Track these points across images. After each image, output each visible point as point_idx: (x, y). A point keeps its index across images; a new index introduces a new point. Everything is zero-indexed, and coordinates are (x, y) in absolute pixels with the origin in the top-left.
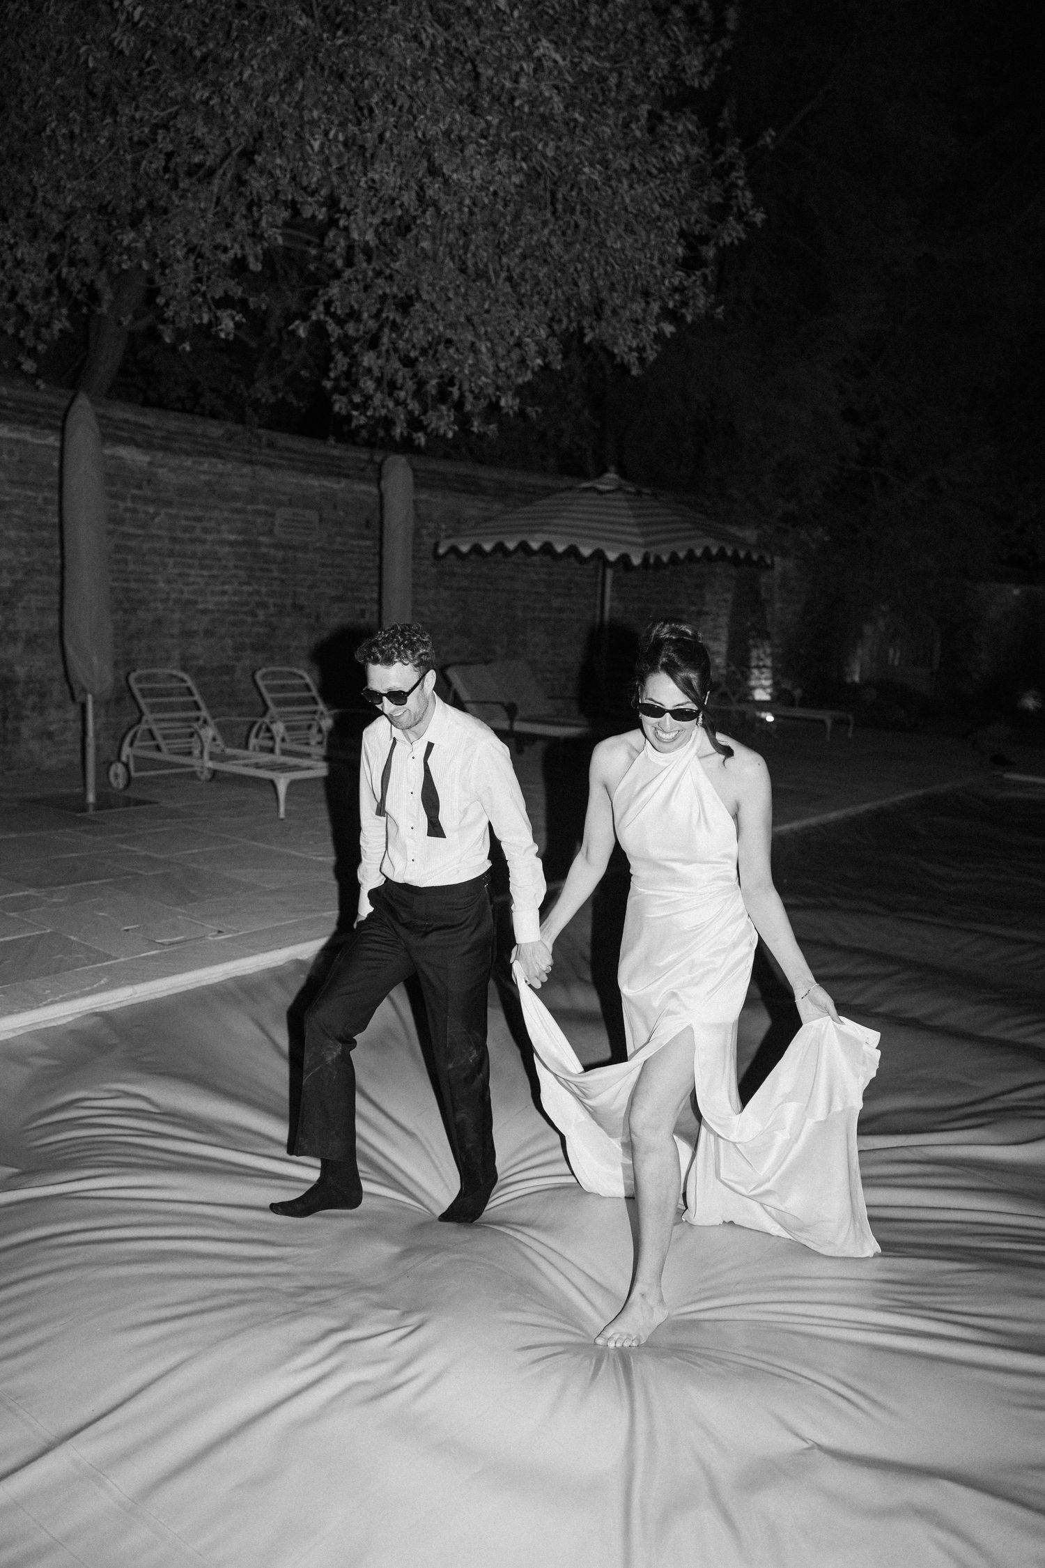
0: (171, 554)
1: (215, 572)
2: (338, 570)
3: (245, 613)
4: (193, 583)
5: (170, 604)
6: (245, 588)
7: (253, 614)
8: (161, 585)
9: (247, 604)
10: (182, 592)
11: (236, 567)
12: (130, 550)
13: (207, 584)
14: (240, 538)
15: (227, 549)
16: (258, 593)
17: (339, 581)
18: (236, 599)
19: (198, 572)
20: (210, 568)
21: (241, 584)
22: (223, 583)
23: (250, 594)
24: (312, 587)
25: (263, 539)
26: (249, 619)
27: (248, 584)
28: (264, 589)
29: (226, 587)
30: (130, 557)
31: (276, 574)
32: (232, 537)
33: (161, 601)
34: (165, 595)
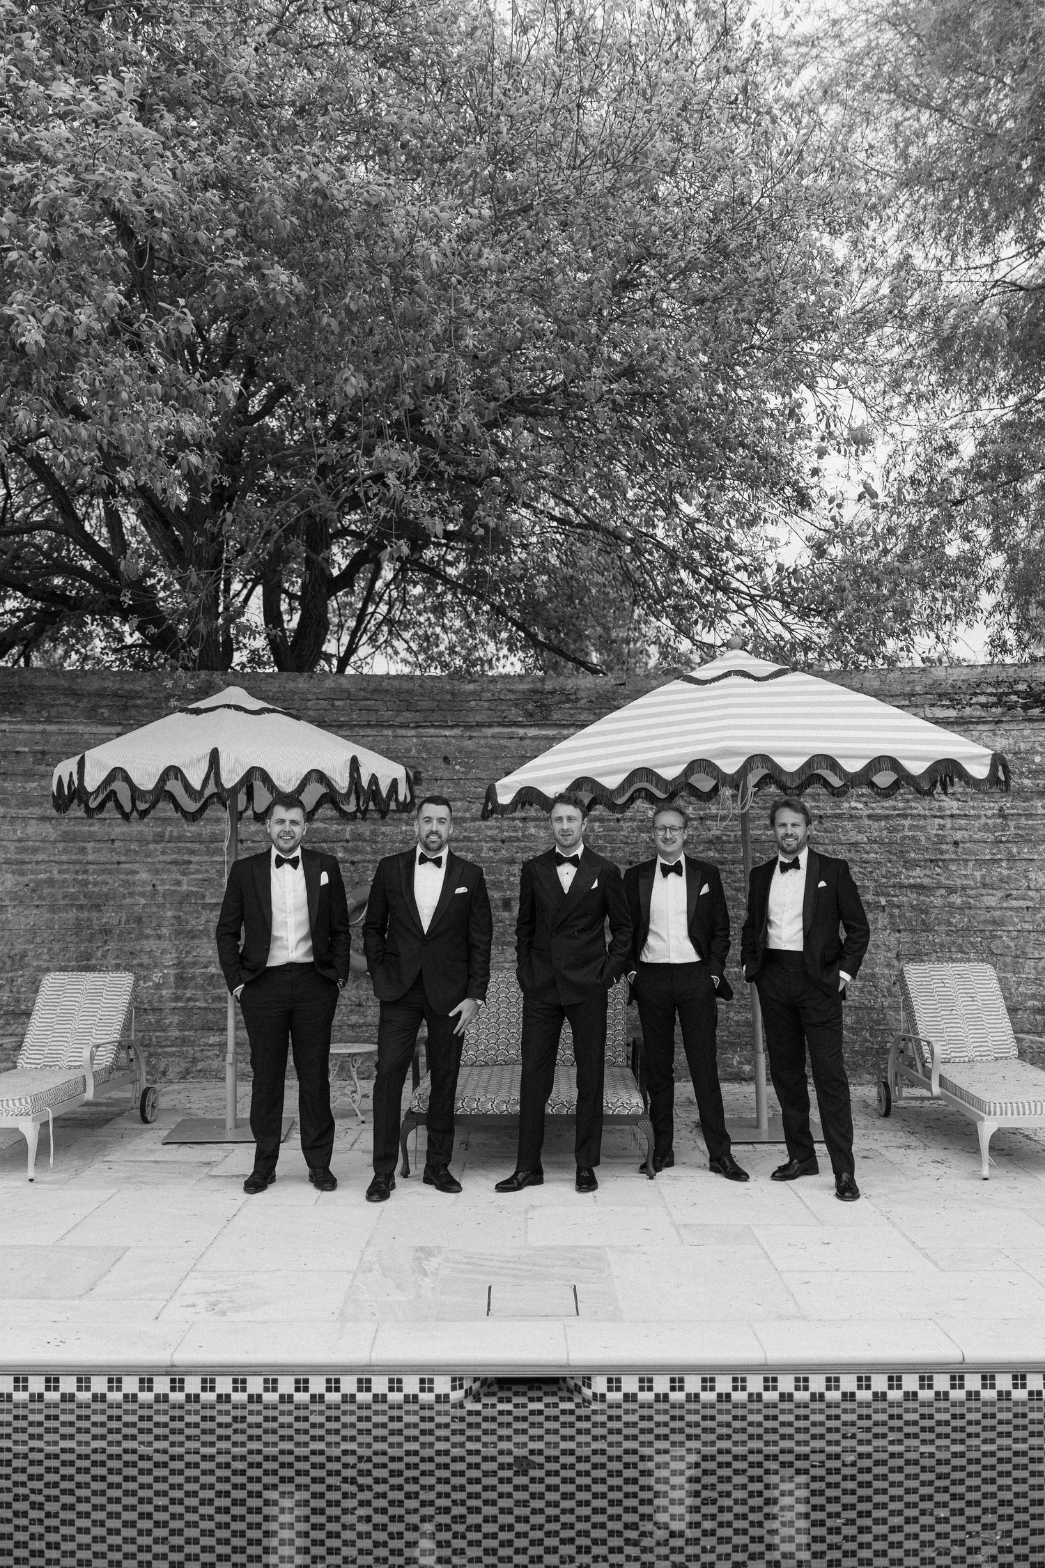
0: (159, 838)
4: (198, 871)
5: (160, 900)
8: (144, 876)
10: (179, 883)
12: (91, 837)
19: (206, 858)
30: (90, 846)
33: (142, 895)
34: (150, 888)
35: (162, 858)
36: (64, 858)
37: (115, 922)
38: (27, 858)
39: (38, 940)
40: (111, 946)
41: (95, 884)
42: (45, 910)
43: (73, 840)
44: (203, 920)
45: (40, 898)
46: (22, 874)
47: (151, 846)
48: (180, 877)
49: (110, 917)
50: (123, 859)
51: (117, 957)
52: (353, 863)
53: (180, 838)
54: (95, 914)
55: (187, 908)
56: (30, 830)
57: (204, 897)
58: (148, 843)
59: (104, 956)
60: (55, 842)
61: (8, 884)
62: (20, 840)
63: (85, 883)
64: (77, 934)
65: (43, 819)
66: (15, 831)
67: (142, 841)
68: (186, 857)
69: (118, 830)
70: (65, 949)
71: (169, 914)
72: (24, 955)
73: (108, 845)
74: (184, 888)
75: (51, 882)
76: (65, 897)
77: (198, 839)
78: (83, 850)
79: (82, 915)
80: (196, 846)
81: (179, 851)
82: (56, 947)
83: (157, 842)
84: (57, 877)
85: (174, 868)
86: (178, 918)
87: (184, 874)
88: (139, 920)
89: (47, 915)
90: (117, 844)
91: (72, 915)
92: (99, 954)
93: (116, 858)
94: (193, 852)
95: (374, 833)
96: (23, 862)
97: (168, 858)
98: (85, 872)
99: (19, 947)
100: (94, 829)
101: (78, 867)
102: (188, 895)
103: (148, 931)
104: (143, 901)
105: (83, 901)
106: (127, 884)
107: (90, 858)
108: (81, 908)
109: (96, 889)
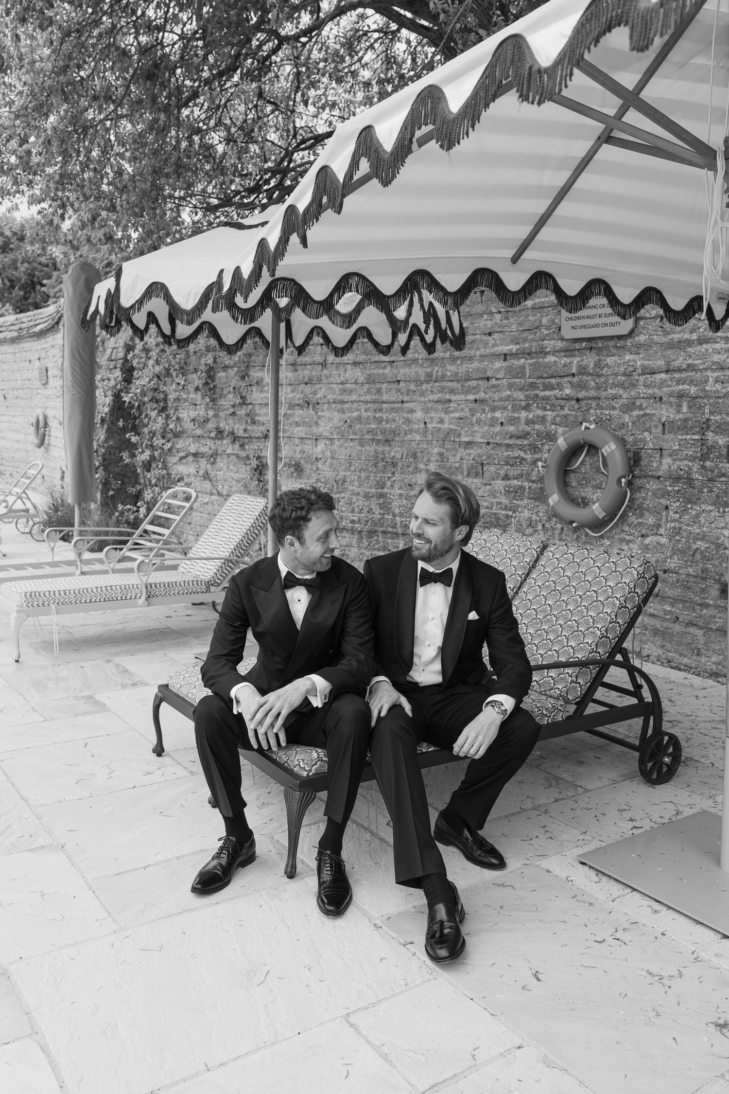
0: (429, 378)
1: (481, 395)
2: (677, 375)
3: (521, 448)
4: (456, 410)
5: (430, 437)
6: (523, 414)
7: (534, 449)
8: (419, 414)
9: (525, 436)
10: (442, 421)
11: (510, 387)
12: (384, 380)
13: (473, 412)
14: (514, 348)
15: (497, 365)
16: (543, 419)
17: (681, 396)
18: (511, 429)
19: (462, 397)
20: (476, 389)
21: (515, 409)
22: (494, 409)
23: (529, 422)
24: (628, 408)
25: (549, 345)
26: (529, 457)
27: (527, 408)
28: (550, 415)
29: (498, 414)
30: (384, 386)
31: (567, 391)
32: (506, 349)
33: (417, 431)
34: (422, 426)
35: (431, 397)
36: (368, 398)
37: (399, 456)
38: (345, 398)
39: (352, 469)
40: (397, 476)
41: (387, 421)
42: (356, 443)
43: (374, 382)
44: (458, 459)
45: (356, 434)
46: (343, 412)
47: (424, 386)
48: (443, 416)
49: (396, 452)
50: (406, 399)
51: (401, 488)
52: (578, 400)
53: (443, 378)
54: (387, 448)
55: (448, 445)
56: (348, 374)
57: (459, 435)
58: (422, 384)
59: (392, 486)
60: (362, 384)
61: (335, 420)
62: (342, 383)
63: (380, 421)
64: (375, 465)
65: (355, 364)
66: (340, 375)
67: (418, 382)
68: (448, 396)
69: (402, 371)
70: (368, 477)
71: (436, 451)
72: (344, 481)
73: (396, 386)
74: (446, 426)
75: (359, 419)
76: (368, 432)
77: (455, 378)
78: (379, 391)
79: (380, 449)
80: (454, 385)
81: (442, 390)
82: (363, 475)
83: (428, 382)
84: (364, 414)
85: (440, 407)
86: (441, 455)
87: (446, 413)
88: (415, 456)
89: (359, 448)
90: (402, 384)
91: (371, 449)
92: (389, 484)
93: (401, 398)
94: (452, 391)
95: (598, 364)
96: (343, 402)
97: (435, 397)
98: (380, 410)
99: (342, 474)
100: (387, 371)
101: (376, 406)
102: (450, 432)
103: (422, 466)
104: (418, 438)
105: (379, 437)
106: (408, 421)
107: (385, 397)
108: (378, 442)
109: (388, 426)
